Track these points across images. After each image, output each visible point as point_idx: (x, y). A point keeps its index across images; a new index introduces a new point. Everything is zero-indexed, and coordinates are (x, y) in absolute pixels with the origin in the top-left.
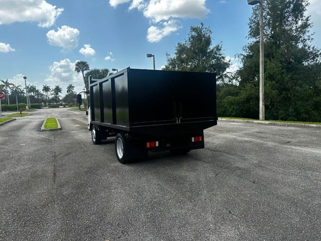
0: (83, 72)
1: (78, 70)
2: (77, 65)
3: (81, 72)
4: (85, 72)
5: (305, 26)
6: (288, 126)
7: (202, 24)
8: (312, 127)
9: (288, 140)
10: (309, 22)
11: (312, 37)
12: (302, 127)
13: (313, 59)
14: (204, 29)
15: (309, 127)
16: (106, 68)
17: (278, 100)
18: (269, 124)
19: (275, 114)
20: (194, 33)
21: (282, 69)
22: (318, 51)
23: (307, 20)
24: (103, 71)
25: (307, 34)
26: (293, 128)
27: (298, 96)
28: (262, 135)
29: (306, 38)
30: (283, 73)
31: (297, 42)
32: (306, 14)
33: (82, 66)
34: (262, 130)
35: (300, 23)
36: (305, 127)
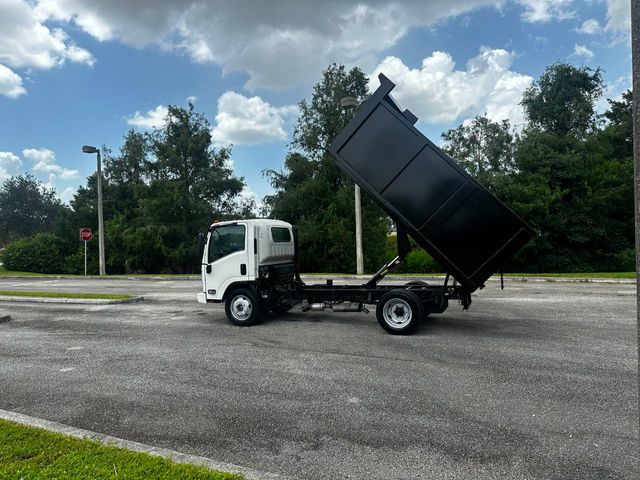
7: (190, 105)
14: (194, 116)
20: (175, 120)
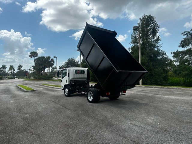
0: (34, 58)
1: (31, 56)
2: (31, 53)
3: (33, 58)
4: (35, 58)
5: (158, 40)
6: (154, 88)
8: (165, 88)
9: (157, 93)
10: (160, 38)
11: (161, 45)
12: (160, 88)
13: (162, 55)
15: (164, 88)
16: (49, 56)
17: (147, 75)
18: (145, 87)
19: (145, 83)
21: (148, 60)
22: (164, 52)
23: (159, 37)
24: (47, 57)
25: (159, 44)
26: (157, 89)
27: (156, 74)
28: (145, 92)
29: (159, 45)
30: (149, 62)
31: (154, 48)
32: (158, 34)
33: (34, 54)
34: (144, 90)
35: (155, 38)
36: (162, 88)
